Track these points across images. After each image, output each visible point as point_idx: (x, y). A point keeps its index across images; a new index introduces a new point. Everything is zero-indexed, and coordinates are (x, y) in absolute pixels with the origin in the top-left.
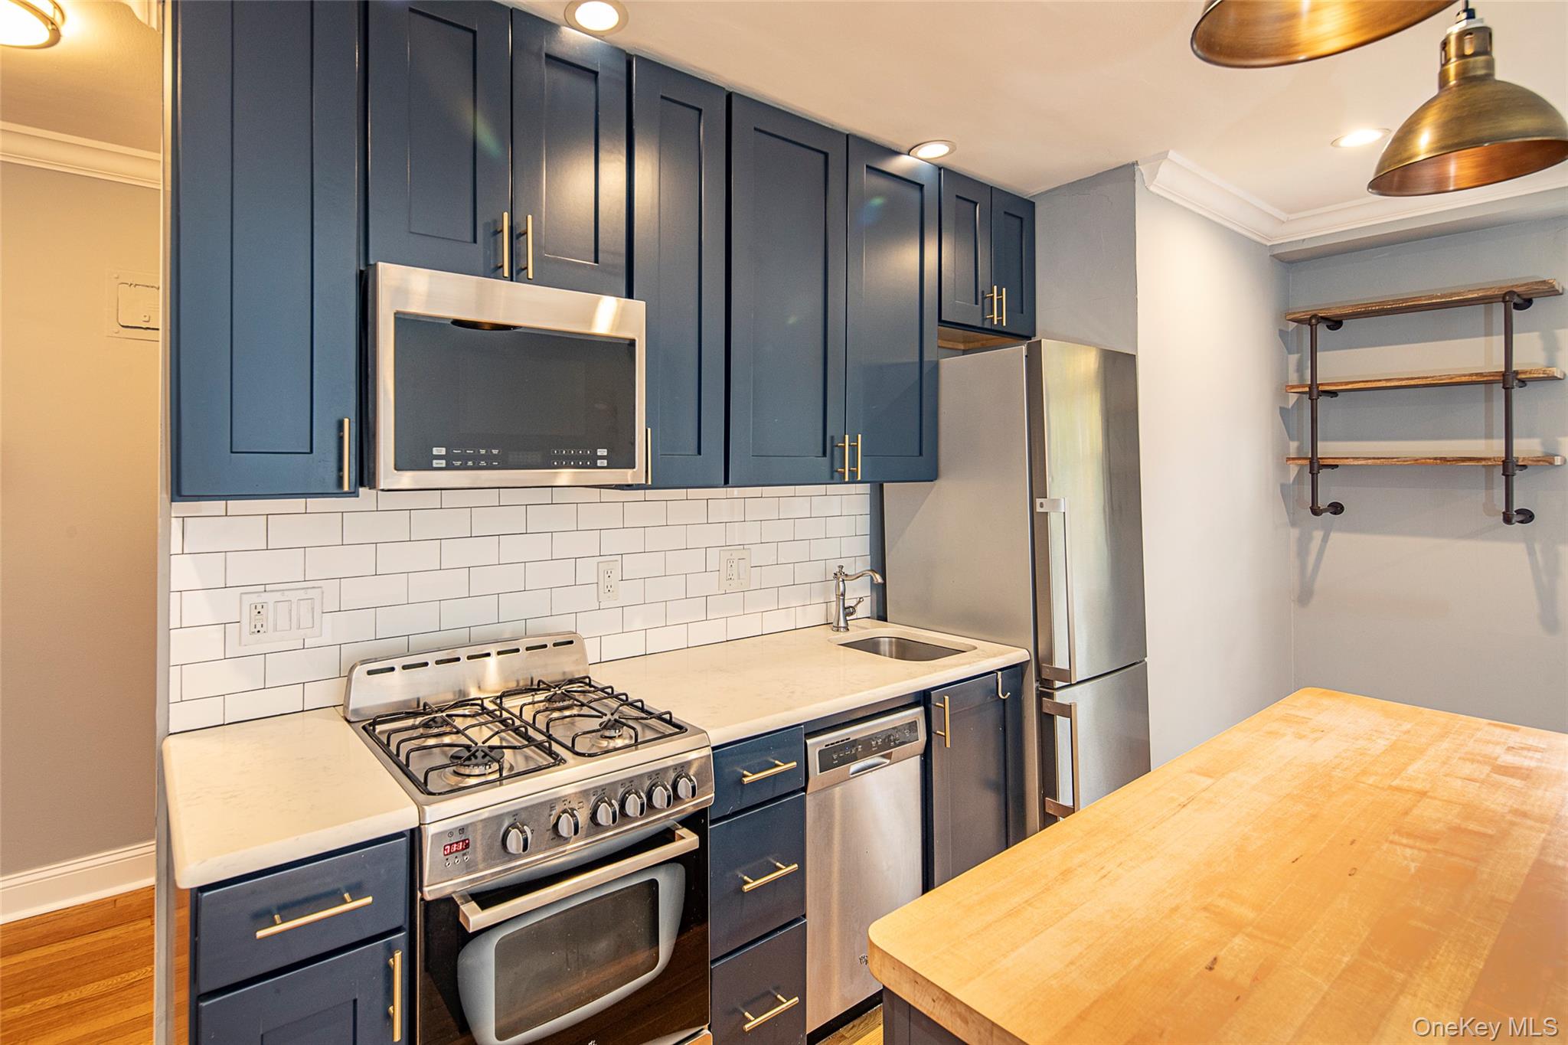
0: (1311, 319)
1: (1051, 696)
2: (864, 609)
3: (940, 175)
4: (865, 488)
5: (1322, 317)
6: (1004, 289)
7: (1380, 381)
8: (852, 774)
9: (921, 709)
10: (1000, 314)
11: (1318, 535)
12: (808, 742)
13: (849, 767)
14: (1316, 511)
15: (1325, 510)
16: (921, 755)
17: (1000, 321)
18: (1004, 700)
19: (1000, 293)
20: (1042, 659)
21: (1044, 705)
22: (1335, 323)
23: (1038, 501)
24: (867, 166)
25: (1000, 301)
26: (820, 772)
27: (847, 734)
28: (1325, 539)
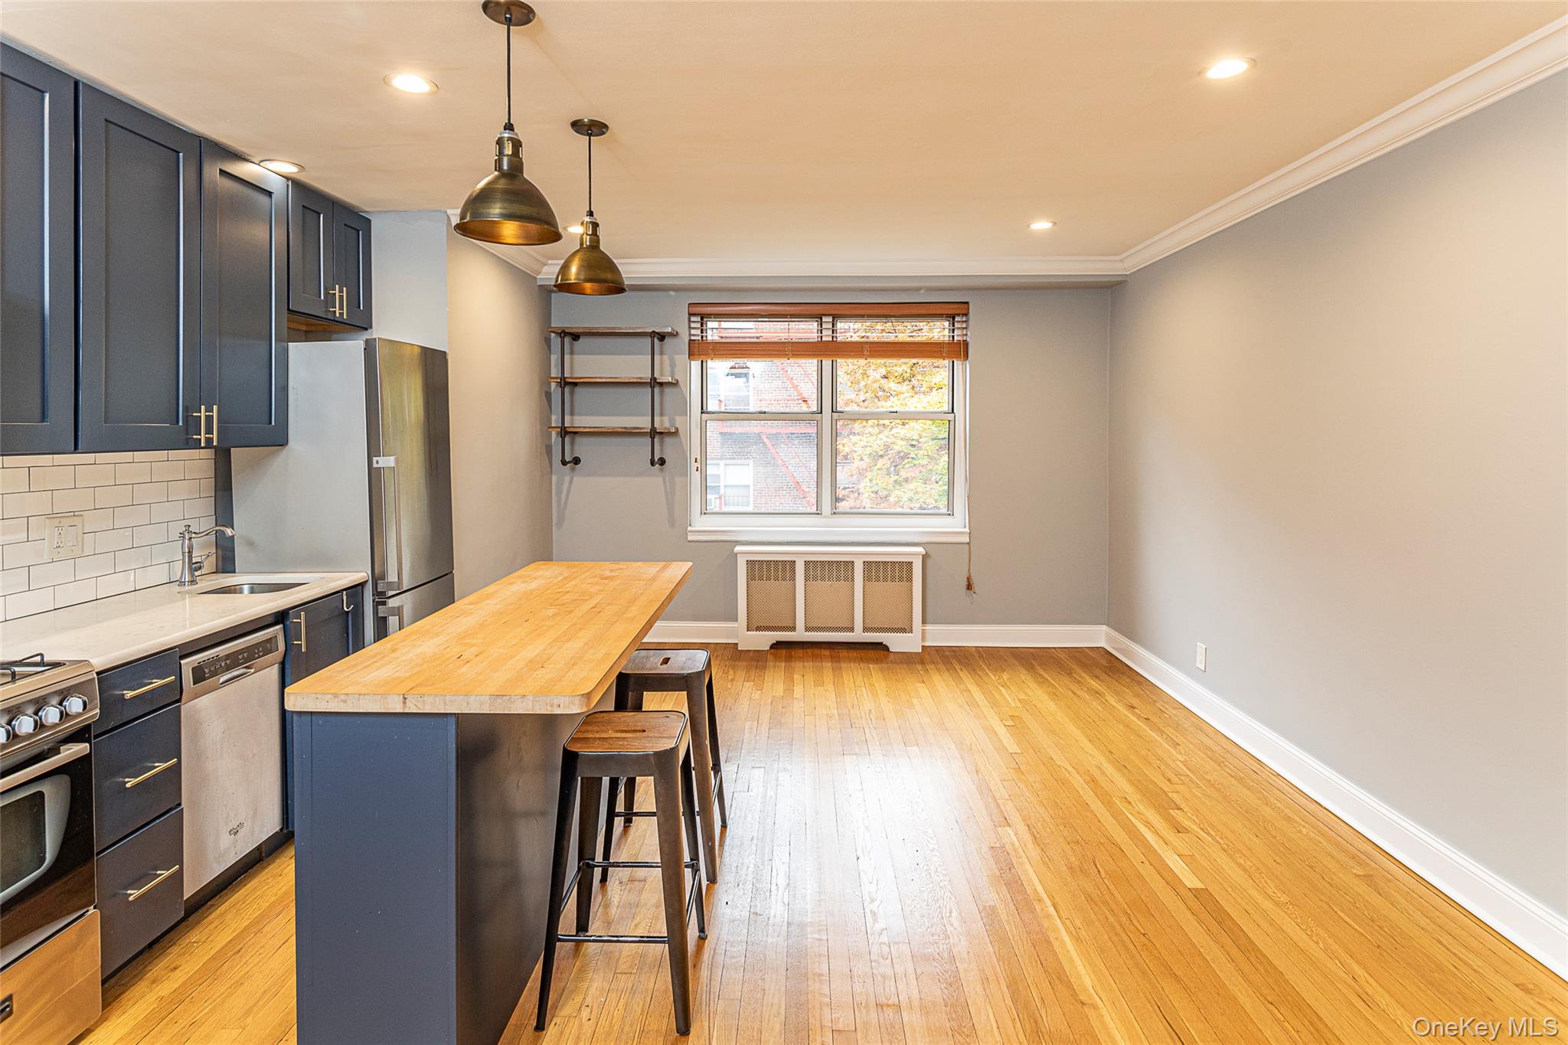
0: (561, 333)
1: (384, 603)
2: (209, 565)
3: (288, 186)
4: (208, 454)
5: (568, 333)
6: (345, 289)
7: (596, 378)
8: (221, 684)
9: (281, 626)
10: (341, 308)
11: (567, 479)
12: (181, 662)
13: (219, 679)
14: (564, 463)
15: (569, 462)
16: (280, 663)
17: (341, 314)
18: (348, 612)
19: (341, 291)
20: (377, 577)
21: (379, 611)
22: (576, 337)
23: (375, 459)
24: (220, 170)
25: (341, 297)
26: (194, 684)
27: (217, 652)
28: (571, 482)
